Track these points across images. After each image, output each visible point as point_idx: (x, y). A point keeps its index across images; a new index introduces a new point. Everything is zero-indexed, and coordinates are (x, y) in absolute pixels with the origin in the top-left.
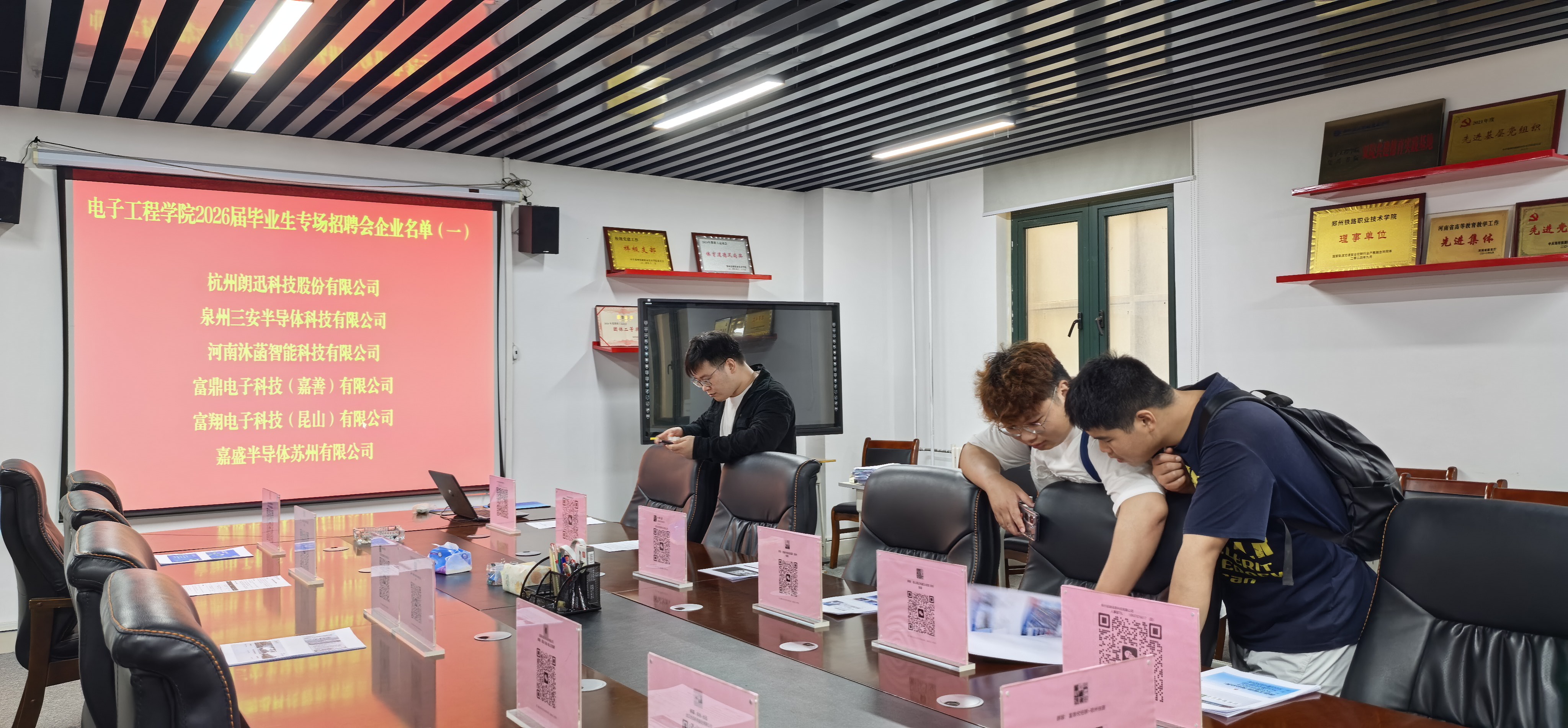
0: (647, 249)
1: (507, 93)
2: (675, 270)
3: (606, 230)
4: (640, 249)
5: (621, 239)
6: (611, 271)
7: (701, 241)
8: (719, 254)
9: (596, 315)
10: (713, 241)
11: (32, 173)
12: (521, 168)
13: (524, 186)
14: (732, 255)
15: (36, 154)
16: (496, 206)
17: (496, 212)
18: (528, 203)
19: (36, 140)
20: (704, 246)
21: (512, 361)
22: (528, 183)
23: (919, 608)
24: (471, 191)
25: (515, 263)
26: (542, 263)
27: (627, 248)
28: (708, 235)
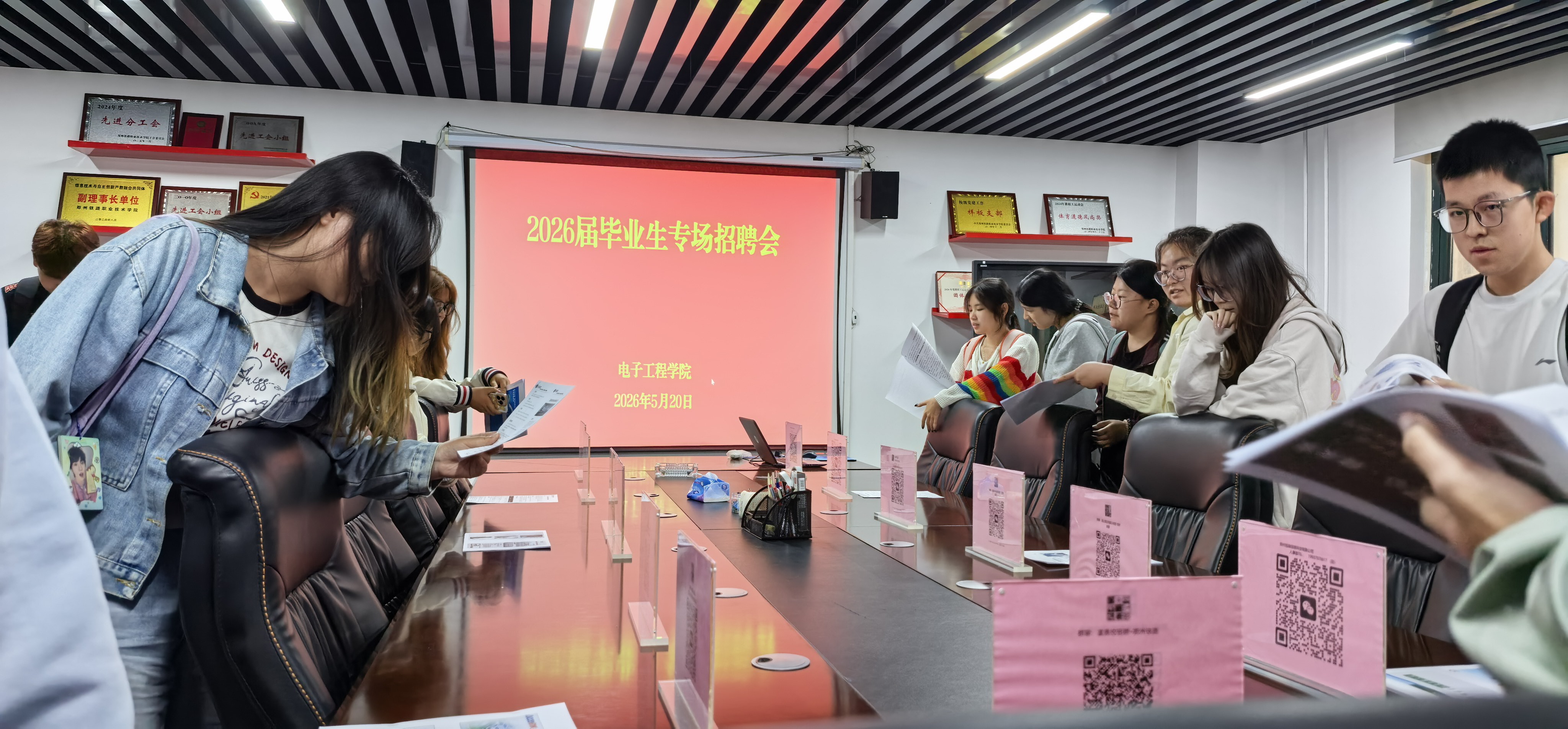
0: (993, 213)
1: (853, 61)
2: (1022, 232)
3: (950, 194)
4: (985, 213)
5: (965, 202)
6: (953, 235)
7: (1053, 202)
8: (1074, 215)
9: (937, 280)
10: (1068, 202)
11: (446, 154)
12: (865, 135)
13: (868, 153)
14: (1089, 216)
15: (446, 136)
16: (840, 173)
17: (839, 180)
18: (871, 170)
19: (448, 125)
20: (1057, 209)
21: (851, 326)
22: (872, 150)
23: (1106, 550)
24: (815, 159)
25: (857, 229)
26: (884, 229)
27: (971, 212)
28: (1061, 196)
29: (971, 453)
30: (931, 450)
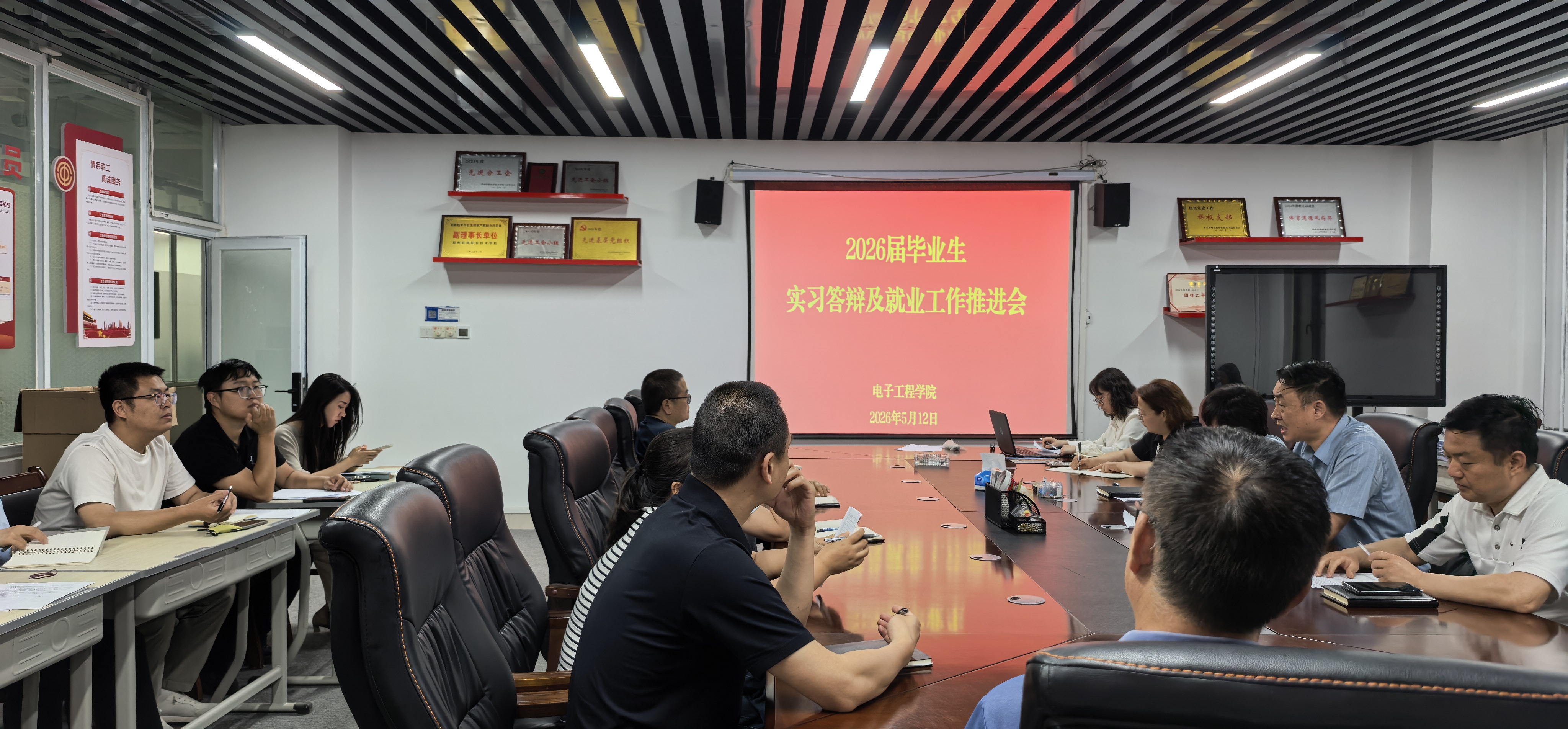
0: (1223, 217)
2: (1252, 236)
3: (1180, 200)
4: (1215, 217)
5: (1195, 208)
6: (1184, 240)
7: (1283, 205)
8: (1305, 217)
9: (1168, 282)
10: (1299, 204)
11: (729, 187)
12: (1098, 150)
13: (1101, 166)
14: (1320, 217)
15: (731, 172)
16: (1074, 185)
17: (1072, 192)
18: (1104, 181)
19: (732, 163)
20: (1287, 211)
21: (1085, 326)
22: (1104, 163)
24: (1050, 174)
25: (1091, 236)
26: (1116, 235)
27: (1201, 217)
28: (1292, 199)
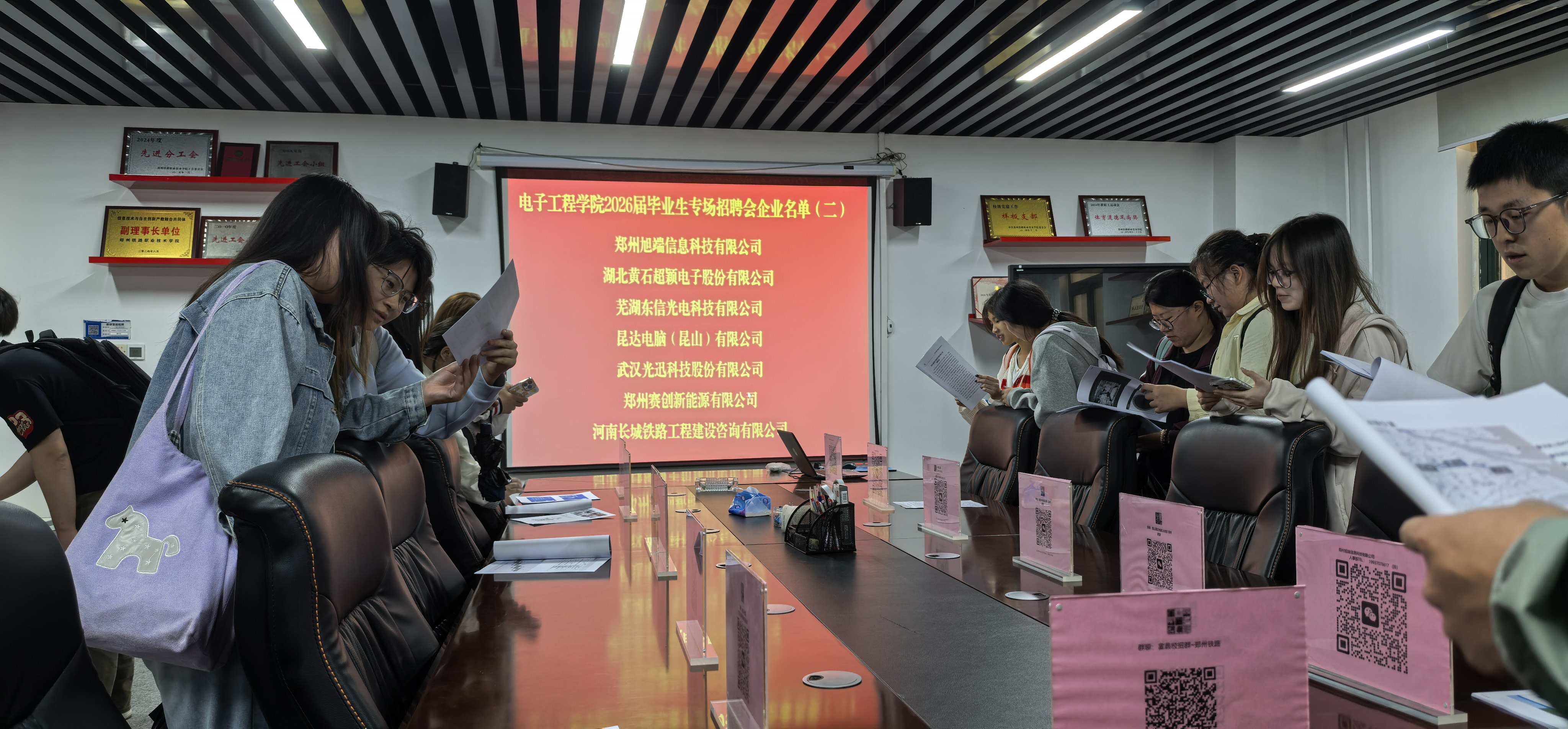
0: (1028, 216)
1: (882, 69)
2: (1058, 235)
3: (983, 198)
4: (1020, 216)
5: (999, 206)
6: (988, 241)
7: (1088, 203)
8: (1110, 216)
9: (972, 286)
10: (1103, 203)
11: (477, 175)
12: (896, 142)
13: (899, 159)
14: (1125, 216)
15: (478, 157)
16: (871, 181)
17: (870, 189)
18: (903, 177)
19: (480, 146)
20: (1093, 211)
21: (887, 335)
22: (903, 156)
23: (1157, 558)
24: (846, 168)
25: (890, 238)
26: (917, 236)
27: (1005, 216)
28: (1097, 197)
29: (1013, 460)
30: (973, 458)
